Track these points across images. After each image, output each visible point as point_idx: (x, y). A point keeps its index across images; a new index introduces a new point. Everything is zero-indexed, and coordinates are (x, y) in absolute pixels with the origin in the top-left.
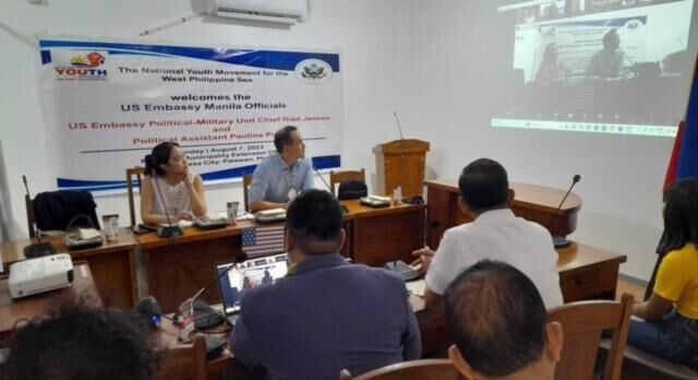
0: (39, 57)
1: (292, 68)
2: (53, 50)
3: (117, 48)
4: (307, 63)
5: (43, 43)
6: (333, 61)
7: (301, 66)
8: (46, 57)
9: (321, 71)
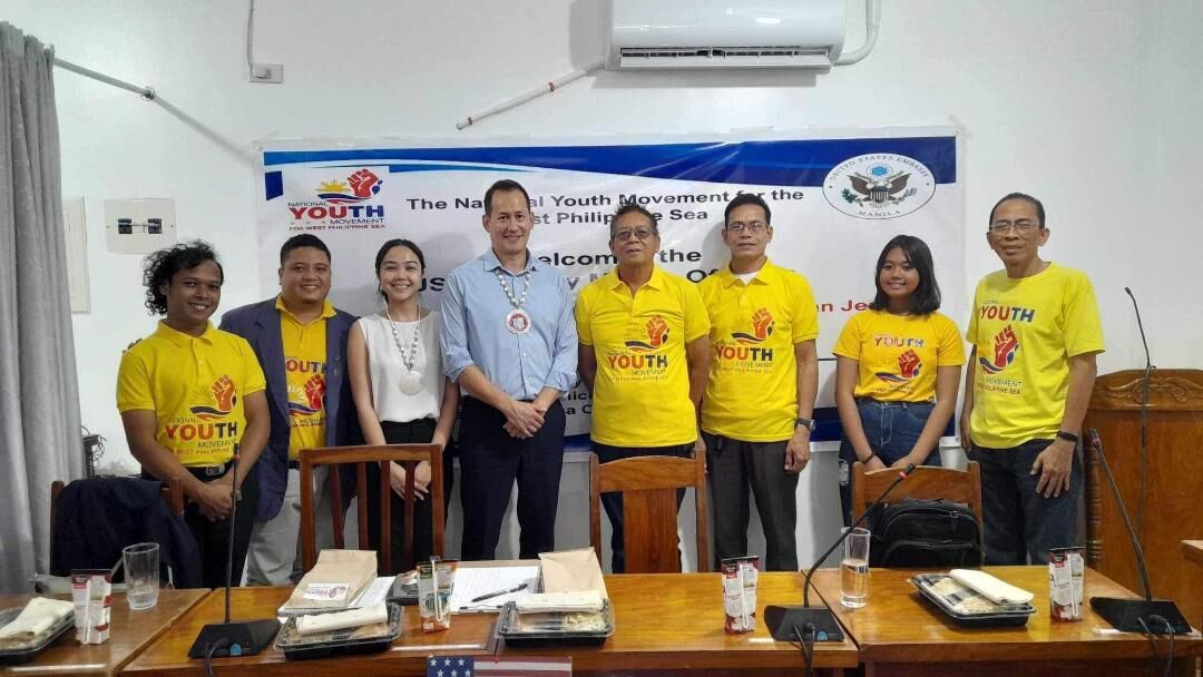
0: (261, 186)
2: (289, 172)
3: (406, 159)
4: (861, 165)
5: (271, 158)
7: (840, 176)
8: (274, 186)
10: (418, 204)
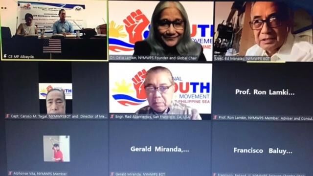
0: (17, 5)
1: (72, 8)
2: (20, 3)
3: (33, 3)
4: (77, 7)
5: (19, 2)
6: (83, 7)
7: (75, 8)
8: (19, 5)
9: (80, 9)
10: (34, 8)
